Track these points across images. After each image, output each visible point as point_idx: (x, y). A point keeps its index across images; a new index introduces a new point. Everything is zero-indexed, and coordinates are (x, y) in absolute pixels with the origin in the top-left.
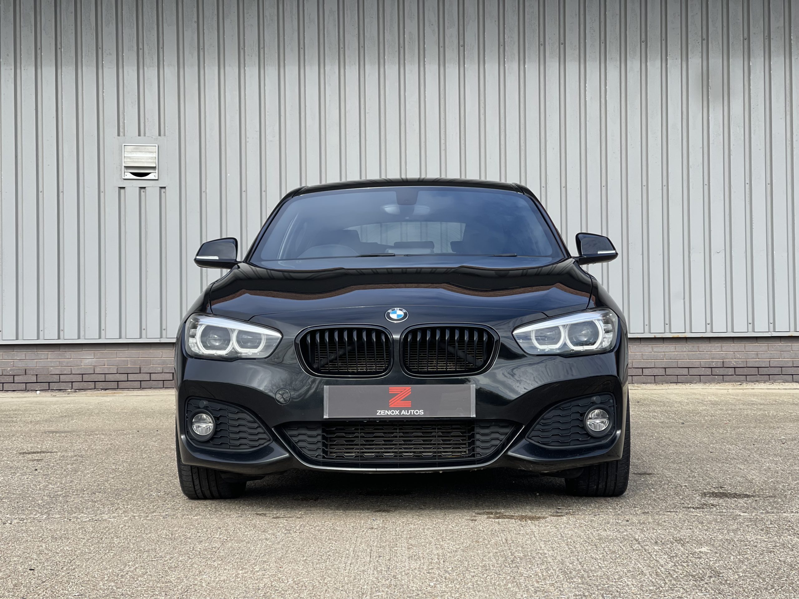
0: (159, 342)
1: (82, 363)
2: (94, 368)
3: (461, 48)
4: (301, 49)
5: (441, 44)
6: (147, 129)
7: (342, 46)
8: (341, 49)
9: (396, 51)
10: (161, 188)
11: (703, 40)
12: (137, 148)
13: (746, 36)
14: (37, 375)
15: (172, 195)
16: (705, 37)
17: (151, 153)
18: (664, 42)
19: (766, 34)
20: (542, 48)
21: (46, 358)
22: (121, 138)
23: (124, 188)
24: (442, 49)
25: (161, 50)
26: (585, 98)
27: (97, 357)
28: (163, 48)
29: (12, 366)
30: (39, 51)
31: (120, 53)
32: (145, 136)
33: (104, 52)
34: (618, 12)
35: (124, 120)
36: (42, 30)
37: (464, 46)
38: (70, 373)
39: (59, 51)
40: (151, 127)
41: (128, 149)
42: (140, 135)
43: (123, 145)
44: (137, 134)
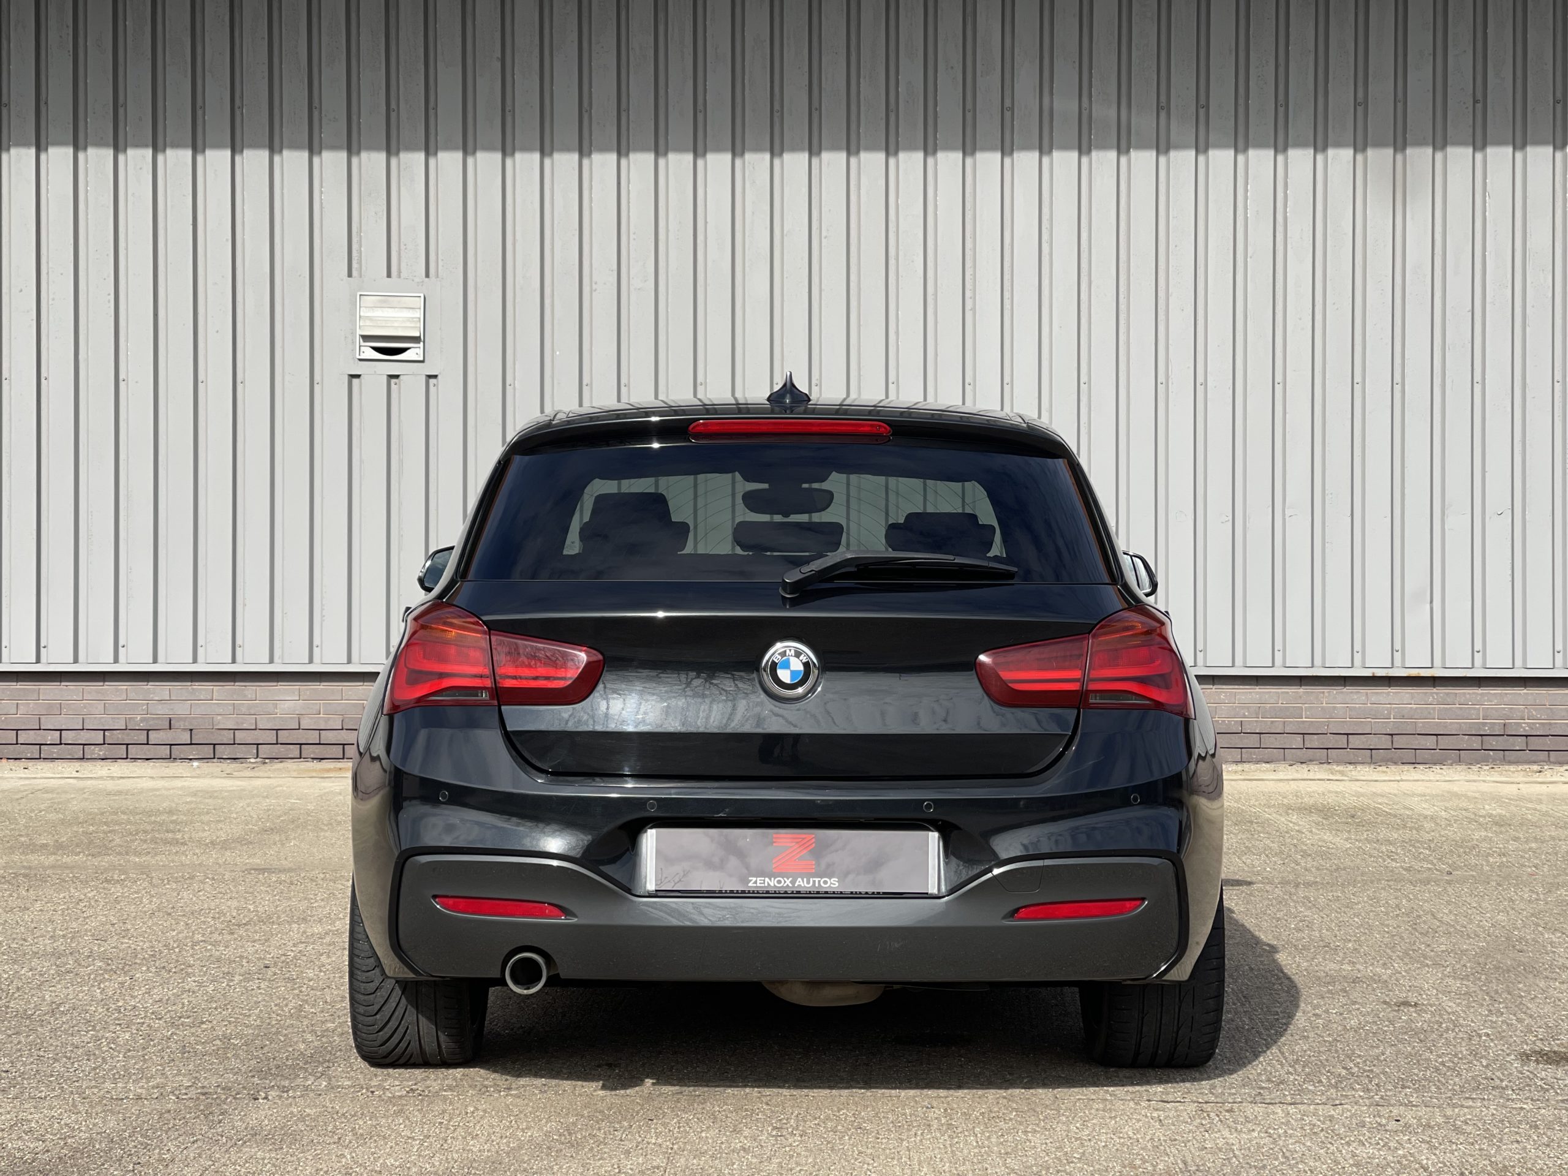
1: (276, 708)
2: (299, 718)
3: (1008, 114)
4: (698, 114)
5: (969, 106)
6: (403, 265)
7: (777, 106)
8: (775, 113)
9: (882, 119)
12: (384, 301)
14: (191, 730)
15: (448, 391)
18: (1400, 105)
21: (209, 698)
22: (355, 280)
24: (969, 116)
25: (431, 112)
26: (1246, 213)
27: (306, 698)
28: (435, 108)
29: (145, 712)
30: (199, 113)
31: (354, 117)
33: (323, 115)
34: (1312, 47)
35: (361, 246)
36: (207, 73)
37: (1012, 109)
38: (254, 727)
39: (238, 113)
40: (411, 260)
41: (367, 301)
42: (390, 276)
43: (358, 293)
44: (384, 273)
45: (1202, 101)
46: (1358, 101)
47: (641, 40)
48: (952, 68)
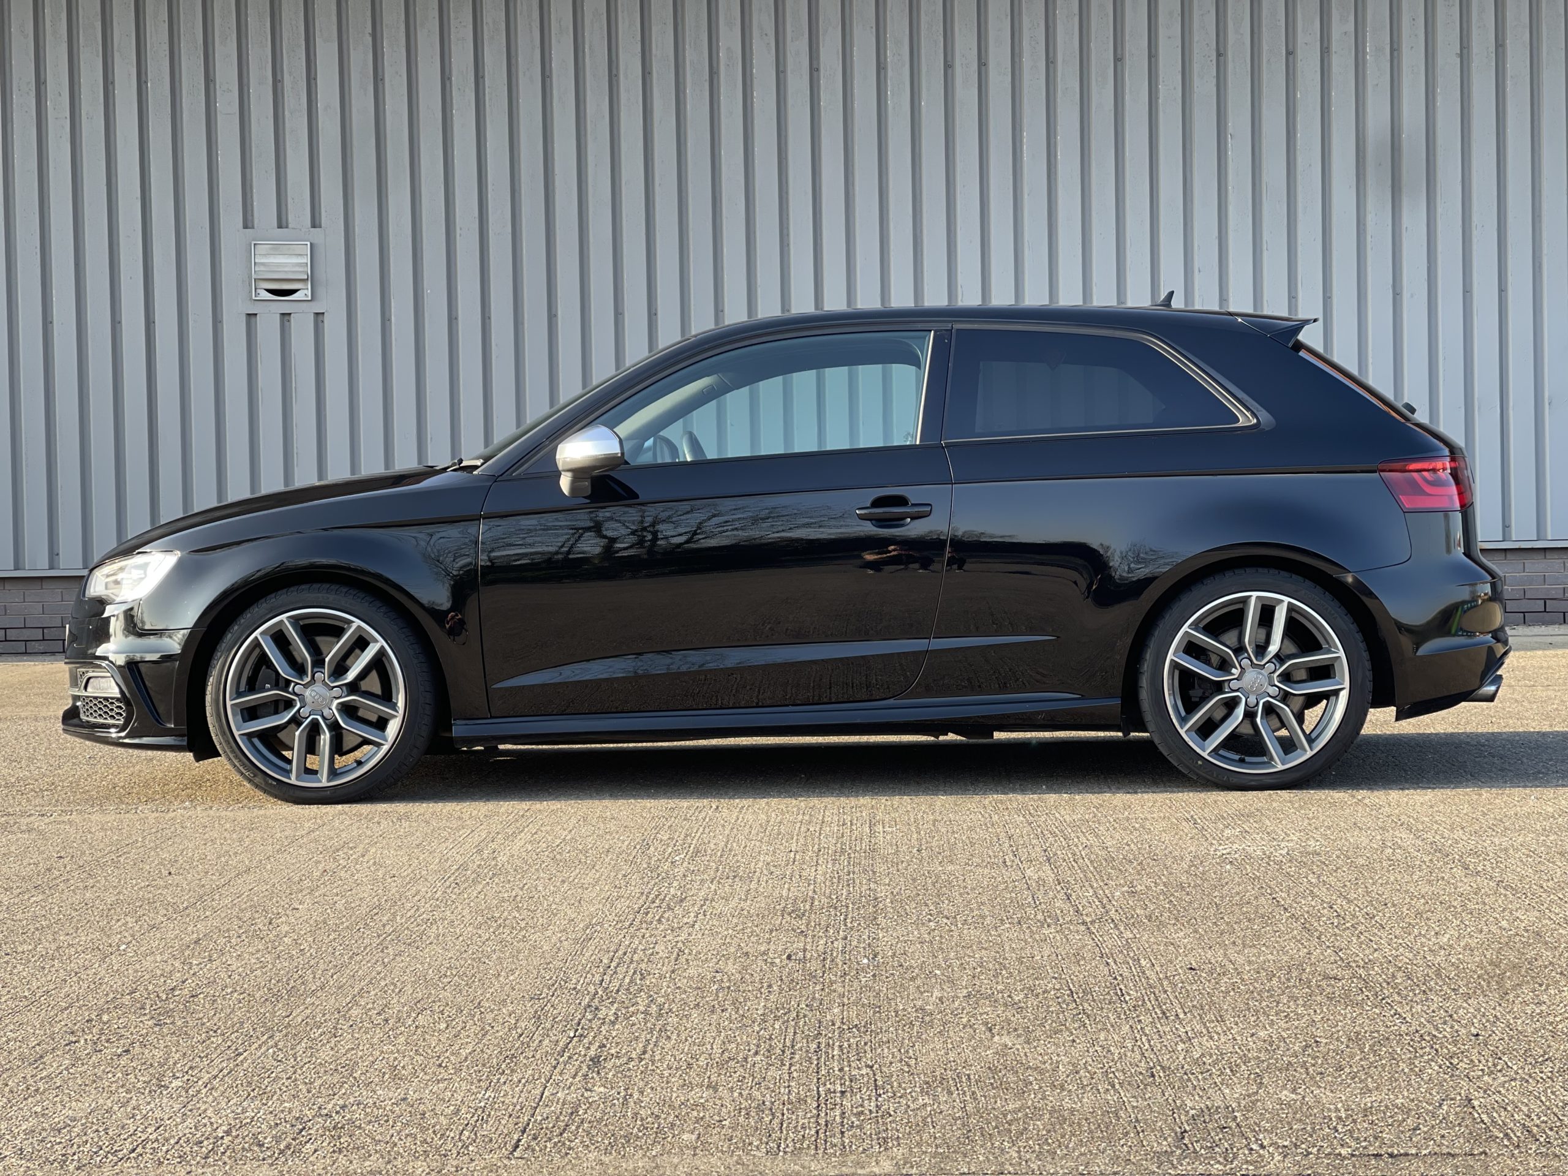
4: (546, 79)
6: (291, 216)
7: (614, 71)
8: (613, 77)
9: (705, 81)
10: (317, 314)
11: (1218, 55)
12: (276, 250)
13: (1291, 48)
15: (335, 328)
16: (1222, 50)
17: (299, 257)
19: (1326, 44)
20: (949, 72)
22: (249, 231)
23: (255, 315)
24: (782, 76)
25: (313, 82)
28: (316, 79)
30: (111, 87)
31: (245, 89)
32: (288, 227)
33: (218, 87)
34: (1076, 11)
35: (254, 201)
36: (116, 53)
37: (819, 70)
39: (144, 87)
40: (300, 214)
41: (261, 249)
42: (280, 226)
43: (253, 243)
44: (275, 224)
45: (983, 60)
46: (1118, 56)
47: (494, 15)
48: (766, 35)
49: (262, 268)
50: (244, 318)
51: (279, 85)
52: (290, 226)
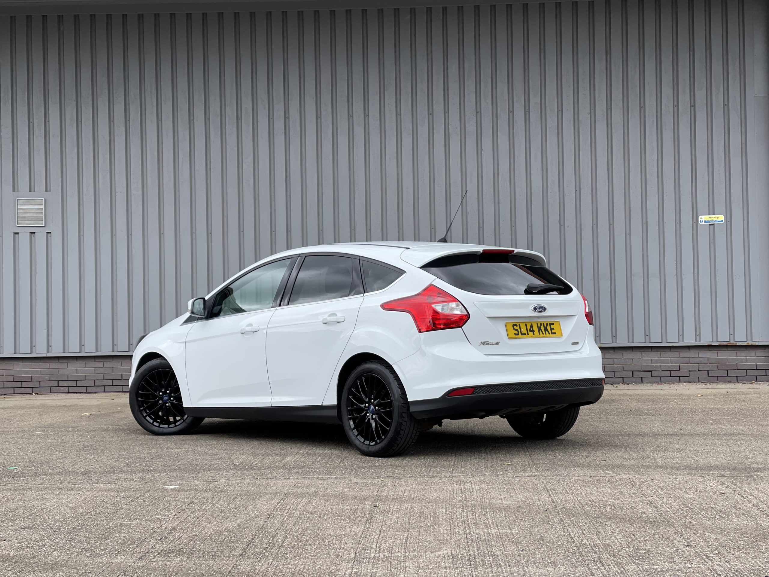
0: (46, 356)
3: (287, 120)
5: (271, 117)
6: (36, 186)
7: (192, 118)
8: (191, 121)
9: (235, 123)
10: (48, 233)
11: (477, 112)
12: (28, 202)
13: (511, 109)
15: (56, 239)
16: (479, 110)
17: (39, 206)
18: (446, 113)
19: (527, 108)
20: (351, 119)
22: (16, 193)
23: (18, 233)
25: (47, 123)
28: (49, 121)
31: (15, 126)
32: (34, 191)
34: (410, 91)
35: (18, 179)
37: (288, 118)
40: (40, 185)
41: (20, 202)
42: (30, 191)
43: (17, 199)
44: (28, 191)
45: (367, 114)
46: (430, 113)
47: (134, 92)
48: (264, 101)
49: (21, 211)
50: (12, 235)
51: (31, 124)
52: (35, 191)
